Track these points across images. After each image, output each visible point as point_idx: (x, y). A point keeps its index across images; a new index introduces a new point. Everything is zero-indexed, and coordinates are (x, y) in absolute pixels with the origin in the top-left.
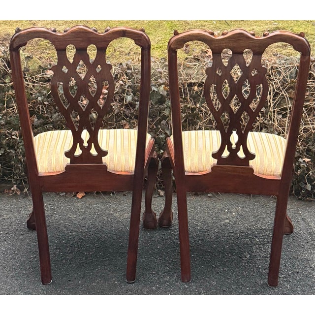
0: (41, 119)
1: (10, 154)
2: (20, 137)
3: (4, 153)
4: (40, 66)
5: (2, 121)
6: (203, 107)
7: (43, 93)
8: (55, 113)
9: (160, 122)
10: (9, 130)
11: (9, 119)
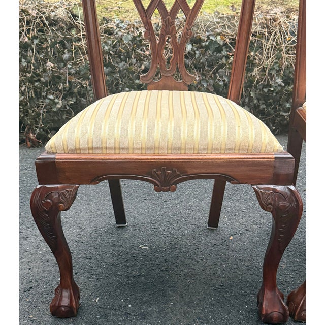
0: (109, 68)
1: (82, 102)
2: (90, 85)
3: (76, 101)
4: (104, 18)
5: (73, 70)
6: (256, 55)
7: (108, 43)
8: (121, 62)
9: (218, 70)
10: (79, 79)
11: (78, 69)
